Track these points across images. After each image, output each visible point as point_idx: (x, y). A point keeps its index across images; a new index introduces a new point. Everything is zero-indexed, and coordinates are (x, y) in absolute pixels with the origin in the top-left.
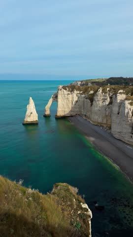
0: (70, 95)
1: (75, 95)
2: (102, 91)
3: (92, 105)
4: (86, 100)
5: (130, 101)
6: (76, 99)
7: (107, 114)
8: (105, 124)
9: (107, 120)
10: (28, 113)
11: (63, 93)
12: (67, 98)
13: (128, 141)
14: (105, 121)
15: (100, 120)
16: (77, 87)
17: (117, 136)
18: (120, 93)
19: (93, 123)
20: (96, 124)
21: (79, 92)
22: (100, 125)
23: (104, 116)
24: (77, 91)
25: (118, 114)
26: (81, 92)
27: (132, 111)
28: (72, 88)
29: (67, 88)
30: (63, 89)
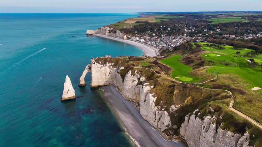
0: (103, 68)
1: (107, 67)
2: (131, 73)
3: (123, 81)
4: (118, 74)
5: (153, 94)
6: (108, 70)
7: (136, 92)
8: (135, 100)
9: (136, 97)
10: (65, 90)
11: (96, 66)
12: (101, 71)
13: (153, 124)
14: (134, 97)
15: (131, 97)
16: (109, 59)
17: (144, 117)
18: (146, 85)
19: (125, 98)
20: (127, 99)
21: (111, 64)
22: (131, 101)
23: (134, 93)
24: (109, 63)
25: (145, 101)
26: (113, 64)
27: (154, 102)
28: (104, 61)
29: (100, 61)
30: (96, 63)
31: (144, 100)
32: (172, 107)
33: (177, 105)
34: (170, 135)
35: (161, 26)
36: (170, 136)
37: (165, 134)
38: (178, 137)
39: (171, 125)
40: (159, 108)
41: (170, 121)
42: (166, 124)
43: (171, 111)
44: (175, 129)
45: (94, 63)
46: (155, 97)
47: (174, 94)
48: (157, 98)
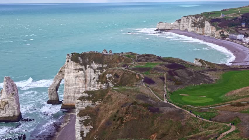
11: (71, 67)
28: (89, 58)
29: (79, 58)
30: (72, 60)
45: (68, 61)
46: (89, 125)
47: (124, 122)
48: (92, 127)
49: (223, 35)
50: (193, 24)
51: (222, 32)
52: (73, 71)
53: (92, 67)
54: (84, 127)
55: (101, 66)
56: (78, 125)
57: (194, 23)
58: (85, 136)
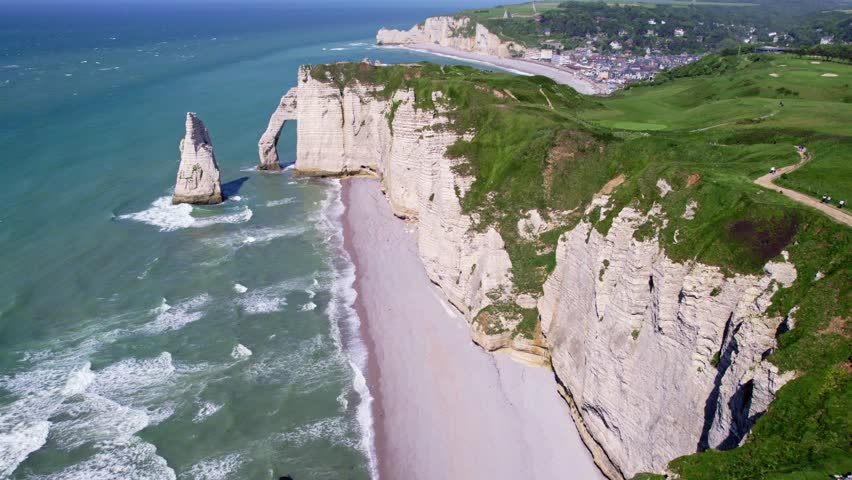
0: (340, 100)
1: (356, 100)
2: (418, 99)
6: (359, 112)
10: (184, 167)
11: (312, 92)
12: (330, 111)
25: (431, 198)
28: (346, 74)
29: (328, 73)
30: (313, 77)
31: (429, 195)
32: (528, 217)
33: (554, 209)
34: (501, 331)
35: (652, 22)
36: (499, 336)
37: (478, 329)
38: (532, 342)
39: (508, 290)
40: (477, 221)
41: (511, 275)
42: (489, 284)
43: (522, 233)
44: (528, 310)
45: (305, 81)
46: (469, 175)
47: (550, 162)
48: (474, 179)
49: (514, 51)
50: (451, 33)
51: (511, 45)
52: (316, 100)
53: (355, 91)
54: (460, 180)
55: (371, 89)
56: (448, 176)
57: (452, 29)
58: (462, 196)
